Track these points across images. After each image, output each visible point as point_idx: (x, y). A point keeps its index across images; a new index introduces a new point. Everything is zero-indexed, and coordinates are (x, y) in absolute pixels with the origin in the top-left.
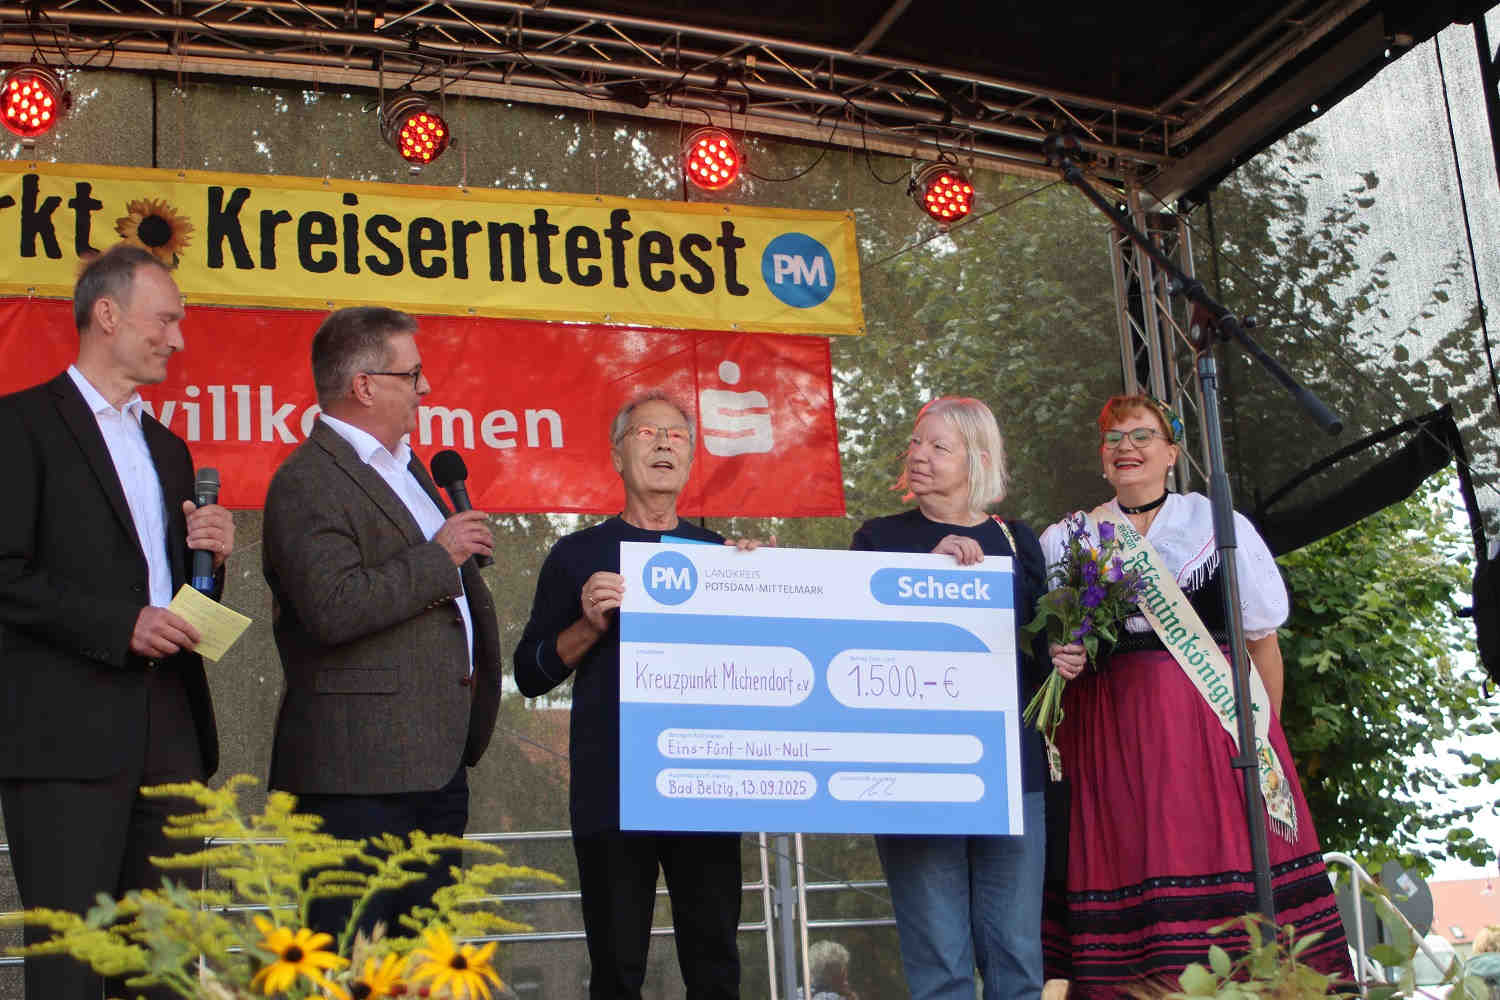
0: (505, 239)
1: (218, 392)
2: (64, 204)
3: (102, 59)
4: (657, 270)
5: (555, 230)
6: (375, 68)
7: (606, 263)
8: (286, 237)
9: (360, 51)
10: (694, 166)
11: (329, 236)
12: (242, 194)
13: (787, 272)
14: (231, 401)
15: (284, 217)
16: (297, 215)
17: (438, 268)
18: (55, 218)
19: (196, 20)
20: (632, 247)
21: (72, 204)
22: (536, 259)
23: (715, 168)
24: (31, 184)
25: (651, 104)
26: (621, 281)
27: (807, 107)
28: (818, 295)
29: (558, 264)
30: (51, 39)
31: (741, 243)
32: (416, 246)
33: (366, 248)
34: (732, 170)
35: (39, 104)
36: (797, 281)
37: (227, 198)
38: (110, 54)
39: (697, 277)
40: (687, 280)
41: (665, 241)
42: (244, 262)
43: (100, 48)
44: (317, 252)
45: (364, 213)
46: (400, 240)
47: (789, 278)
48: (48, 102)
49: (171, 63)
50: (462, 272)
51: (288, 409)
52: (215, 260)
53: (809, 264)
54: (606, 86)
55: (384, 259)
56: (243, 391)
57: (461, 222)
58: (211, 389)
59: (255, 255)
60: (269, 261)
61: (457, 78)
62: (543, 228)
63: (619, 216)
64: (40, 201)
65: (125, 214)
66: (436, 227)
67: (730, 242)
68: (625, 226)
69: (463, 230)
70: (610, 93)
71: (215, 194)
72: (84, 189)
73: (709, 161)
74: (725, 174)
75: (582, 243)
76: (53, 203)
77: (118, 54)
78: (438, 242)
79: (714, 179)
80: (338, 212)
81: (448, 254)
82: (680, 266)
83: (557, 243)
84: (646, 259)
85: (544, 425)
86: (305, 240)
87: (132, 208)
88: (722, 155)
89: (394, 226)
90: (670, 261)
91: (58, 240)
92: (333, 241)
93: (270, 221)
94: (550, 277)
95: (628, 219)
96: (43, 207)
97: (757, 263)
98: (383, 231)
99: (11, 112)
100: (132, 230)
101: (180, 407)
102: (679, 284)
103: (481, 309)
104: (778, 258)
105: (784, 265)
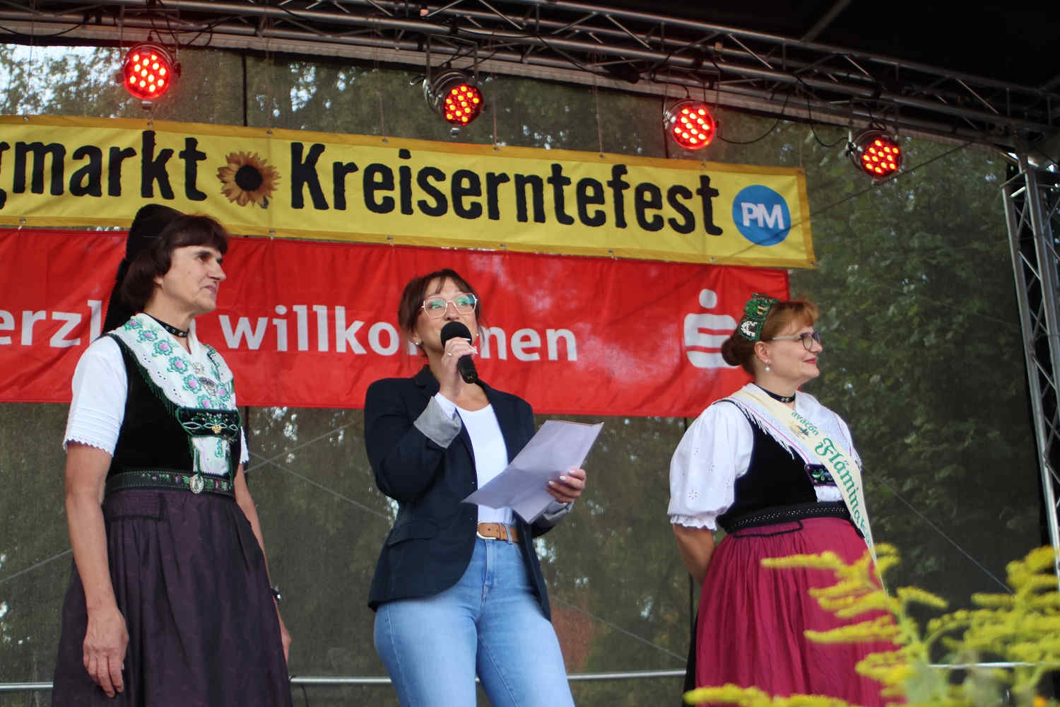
0: (529, 188)
1: (301, 310)
2: (176, 155)
3: (202, 40)
4: (649, 214)
5: (567, 181)
6: (419, 50)
7: (609, 208)
8: (354, 183)
9: (408, 34)
10: (678, 130)
11: (388, 185)
12: (318, 149)
13: (752, 217)
14: (312, 319)
15: (352, 168)
16: (362, 167)
17: (475, 212)
18: (169, 166)
19: (281, 8)
20: (629, 196)
21: (182, 155)
22: (553, 205)
23: (694, 132)
24: (149, 138)
25: (640, 81)
26: (621, 223)
27: (763, 84)
28: (777, 236)
29: (571, 209)
30: (165, 23)
31: (715, 193)
32: (458, 192)
33: (418, 194)
34: (708, 134)
35: (156, 74)
36: (761, 224)
37: (306, 152)
38: (208, 35)
39: (681, 221)
40: (673, 222)
41: (655, 190)
42: (320, 204)
43: (201, 31)
44: (379, 196)
45: (416, 164)
46: (445, 187)
47: (754, 221)
48: (162, 72)
49: (258, 44)
50: (494, 214)
51: (358, 325)
52: (298, 202)
54: (605, 67)
55: (432, 203)
56: (321, 311)
57: (493, 174)
58: (296, 308)
59: (329, 198)
60: (340, 204)
61: (486, 58)
62: (558, 179)
63: (619, 170)
64: (157, 152)
65: (224, 164)
66: (474, 178)
67: (707, 192)
68: (624, 178)
69: (495, 180)
70: (607, 72)
71: (297, 149)
72: (191, 143)
73: (689, 126)
74: (702, 137)
75: (590, 192)
76: (167, 154)
77: (215, 36)
78: (475, 190)
79: (693, 140)
80: (395, 164)
81: (483, 200)
82: (668, 211)
83: (570, 192)
84: (641, 205)
85: (562, 342)
86: (369, 186)
87: (231, 159)
88: (700, 121)
89: (440, 176)
90: (659, 207)
91: (171, 184)
92: (391, 188)
93: (341, 171)
94: (565, 219)
95: (625, 172)
96: (159, 158)
97: (730, 208)
98: (431, 180)
99: (133, 80)
100: (231, 177)
101: (270, 322)
102: (667, 225)
103: (510, 244)
104: (745, 206)
105: (750, 211)
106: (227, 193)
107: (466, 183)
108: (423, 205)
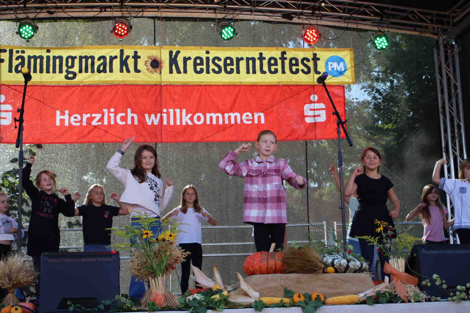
0: (251, 62)
1: (171, 111)
2: (131, 57)
3: (140, 15)
4: (294, 68)
5: (264, 59)
6: (215, 13)
7: (279, 67)
8: (190, 63)
9: (210, 9)
10: (306, 37)
11: (202, 64)
12: (178, 52)
13: (332, 67)
14: (175, 113)
15: (189, 58)
16: (193, 58)
17: (232, 71)
18: (128, 61)
19: (165, 3)
20: (287, 62)
21: (133, 57)
22: (259, 67)
23: (312, 37)
24: (122, 52)
25: (294, 19)
26: (284, 72)
27: (340, 17)
28: (341, 73)
29: (266, 68)
30: (126, 10)
31: (319, 59)
32: (226, 65)
33: (212, 66)
34: (316, 38)
35: (124, 29)
36: (335, 70)
37: (174, 54)
38: (142, 13)
39: (306, 70)
40: (303, 71)
41: (296, 60)
42: (179, 72)
43: (140, 12)
44: (198, 68)
45: (211, 56)
46: (221, 63)
47: (333, 69)
48: (126, 28)
49: (158, 14)
50: (238, 72)
51: (190, 115)
52: (171, 72)
53: (339, 64)
54: (281, 14)
55: (217, 69)
56: (178, 111)
57: (238, 58)
58: (169, 110)
59: (182, 70)
60: (185, 71)
61: (238, 14)
62: (261, 58)
63: (284, 53)
64: (124, 57)
65: (147, 59)
66: (231, 59)
67: (316, 59)
68: (285, 56)
69: (239, 60)
70: (282, 16)
71: (171, 53)
72: (136, 53)
73: (310, 35)
74: (315, 39)
75: (273, 62)
76: (128, 57)
77: (144, 13)
78: (232, 64)
79: (312, 40)
80: (204, 56)
81: (234, 67)
82: (301, 67)
83: (265, 62)
84: (291, 65)
85: (259, 117)
86: (195, 65)
87: (149, 57)
88: (314, 34)
89: (219, 59)
90: (298, 65)
91: (129, 68)
92: (203, 65)
93: (186, 60)
94: (263, 72)
95: (286, 54)
96: (125, 59)
97: (324, 65)
98: (216, 61)
99: (116, 31)
100: (149, 64)
101: (161, 115)
102: (300, 72)
103: (243, 82)
104: (329, 63)
105: (331, 65)
106: (148, 70)
107: (228, 62)
108: (214, 70)
